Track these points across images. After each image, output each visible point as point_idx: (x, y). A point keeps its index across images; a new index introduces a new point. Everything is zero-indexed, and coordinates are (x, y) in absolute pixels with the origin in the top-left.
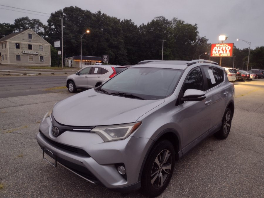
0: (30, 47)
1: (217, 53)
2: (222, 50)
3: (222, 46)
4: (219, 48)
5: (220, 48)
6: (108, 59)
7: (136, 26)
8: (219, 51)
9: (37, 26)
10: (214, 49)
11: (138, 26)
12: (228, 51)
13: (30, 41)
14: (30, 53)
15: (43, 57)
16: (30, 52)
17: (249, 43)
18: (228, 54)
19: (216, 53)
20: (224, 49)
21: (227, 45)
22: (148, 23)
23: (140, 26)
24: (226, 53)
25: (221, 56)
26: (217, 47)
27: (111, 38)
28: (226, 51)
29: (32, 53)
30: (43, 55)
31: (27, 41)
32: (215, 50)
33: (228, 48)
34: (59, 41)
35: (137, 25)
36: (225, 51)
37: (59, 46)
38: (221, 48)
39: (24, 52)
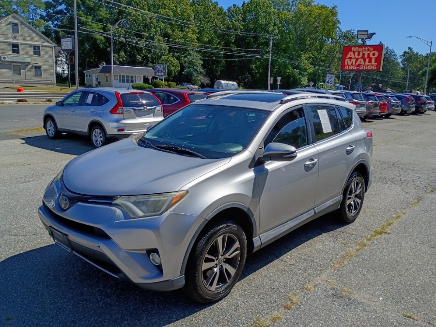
0: (15, 48)
1: (354, 64)
2: (363, 57)
3: (362, 51)
4: (356, 53)
5: (359, 55)
6: (165, 73)
7: (221, 9)
8: (357, 60)
9: (34, 7)
10: (348, 56)
11: (225, 10)
12: (373, 60)
13: (15, 38)
14: (14, 60)
15: (40, 67)
16: (15, 58)
17: (430, 44)
18: (372, 65)
19: (352, 65)
20: (366, 56)
21: (371, 49)
22: (244, 3)
23: (229, 9)
24: (370, 64)
25: (361, 68)
26: (354, 53)
27: (173, 31)
28: (370, 61)
29: (20, 61)
30: (40, 64)
31: (8, 38)
32: (350, 58)
33: (374, 54)
34: (69, 37)
35: (223, 7)
36: (367, 60)
37: (70, 47)
38: (361, 55)
39: (4, 58)
